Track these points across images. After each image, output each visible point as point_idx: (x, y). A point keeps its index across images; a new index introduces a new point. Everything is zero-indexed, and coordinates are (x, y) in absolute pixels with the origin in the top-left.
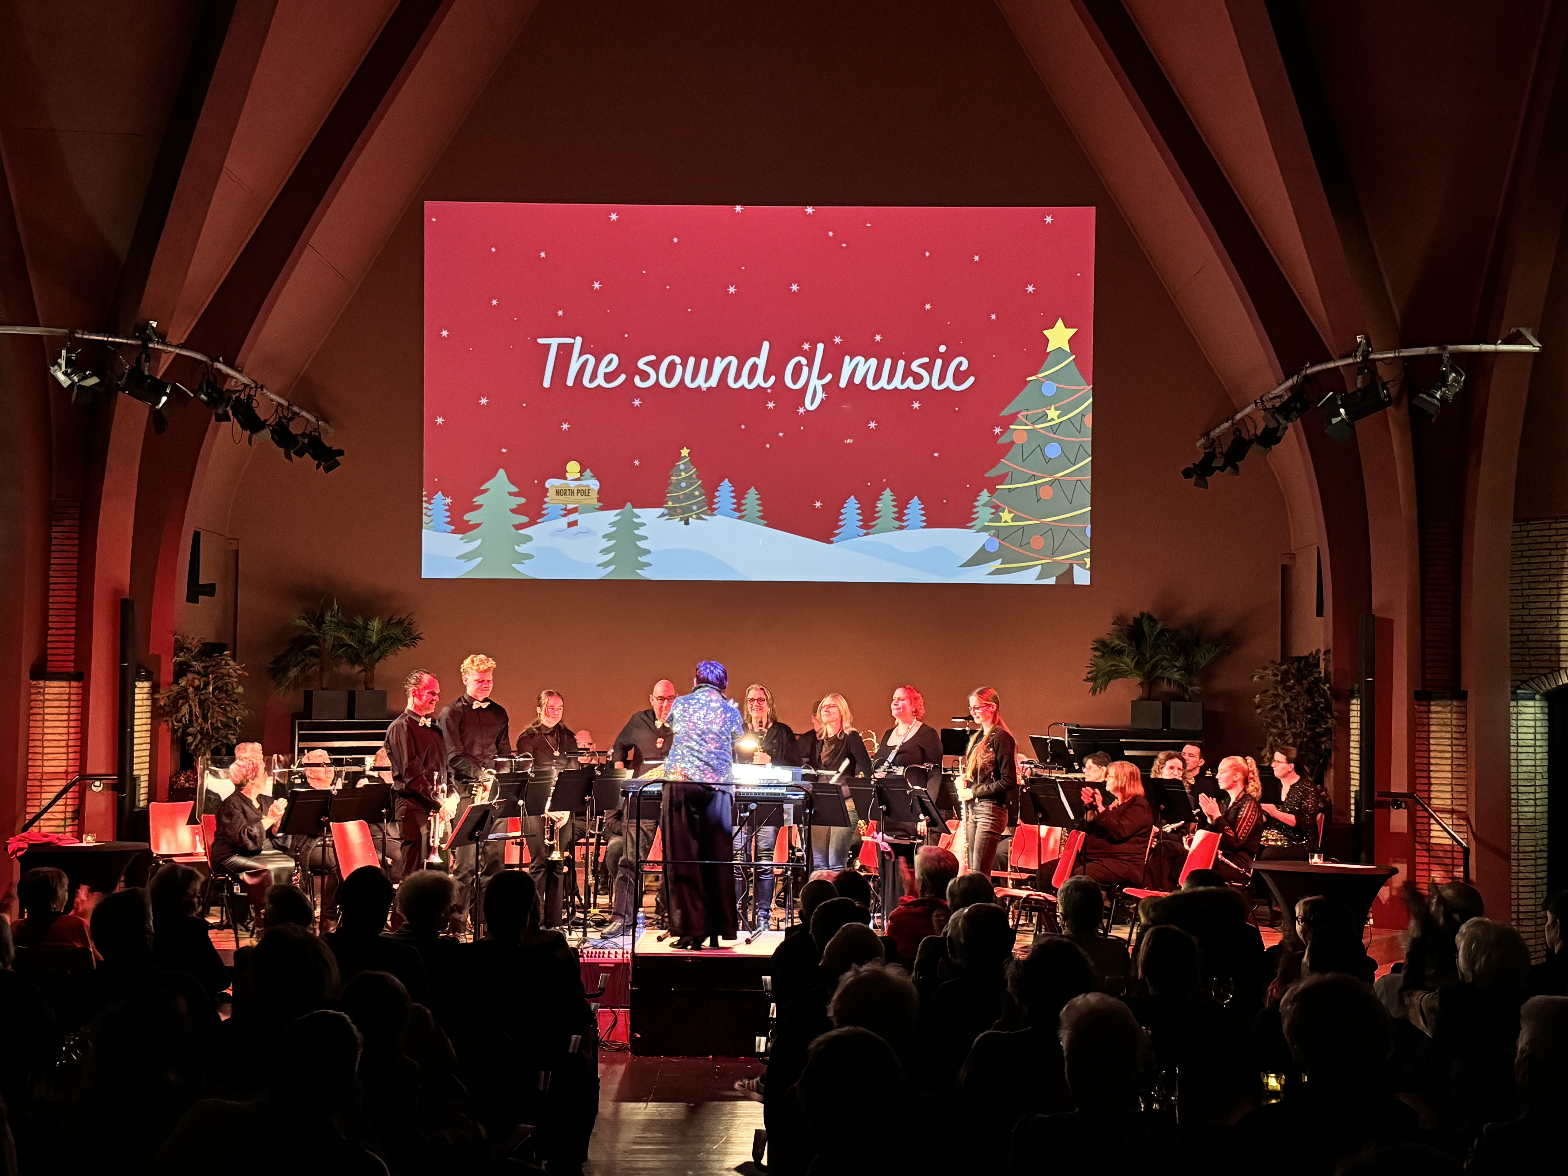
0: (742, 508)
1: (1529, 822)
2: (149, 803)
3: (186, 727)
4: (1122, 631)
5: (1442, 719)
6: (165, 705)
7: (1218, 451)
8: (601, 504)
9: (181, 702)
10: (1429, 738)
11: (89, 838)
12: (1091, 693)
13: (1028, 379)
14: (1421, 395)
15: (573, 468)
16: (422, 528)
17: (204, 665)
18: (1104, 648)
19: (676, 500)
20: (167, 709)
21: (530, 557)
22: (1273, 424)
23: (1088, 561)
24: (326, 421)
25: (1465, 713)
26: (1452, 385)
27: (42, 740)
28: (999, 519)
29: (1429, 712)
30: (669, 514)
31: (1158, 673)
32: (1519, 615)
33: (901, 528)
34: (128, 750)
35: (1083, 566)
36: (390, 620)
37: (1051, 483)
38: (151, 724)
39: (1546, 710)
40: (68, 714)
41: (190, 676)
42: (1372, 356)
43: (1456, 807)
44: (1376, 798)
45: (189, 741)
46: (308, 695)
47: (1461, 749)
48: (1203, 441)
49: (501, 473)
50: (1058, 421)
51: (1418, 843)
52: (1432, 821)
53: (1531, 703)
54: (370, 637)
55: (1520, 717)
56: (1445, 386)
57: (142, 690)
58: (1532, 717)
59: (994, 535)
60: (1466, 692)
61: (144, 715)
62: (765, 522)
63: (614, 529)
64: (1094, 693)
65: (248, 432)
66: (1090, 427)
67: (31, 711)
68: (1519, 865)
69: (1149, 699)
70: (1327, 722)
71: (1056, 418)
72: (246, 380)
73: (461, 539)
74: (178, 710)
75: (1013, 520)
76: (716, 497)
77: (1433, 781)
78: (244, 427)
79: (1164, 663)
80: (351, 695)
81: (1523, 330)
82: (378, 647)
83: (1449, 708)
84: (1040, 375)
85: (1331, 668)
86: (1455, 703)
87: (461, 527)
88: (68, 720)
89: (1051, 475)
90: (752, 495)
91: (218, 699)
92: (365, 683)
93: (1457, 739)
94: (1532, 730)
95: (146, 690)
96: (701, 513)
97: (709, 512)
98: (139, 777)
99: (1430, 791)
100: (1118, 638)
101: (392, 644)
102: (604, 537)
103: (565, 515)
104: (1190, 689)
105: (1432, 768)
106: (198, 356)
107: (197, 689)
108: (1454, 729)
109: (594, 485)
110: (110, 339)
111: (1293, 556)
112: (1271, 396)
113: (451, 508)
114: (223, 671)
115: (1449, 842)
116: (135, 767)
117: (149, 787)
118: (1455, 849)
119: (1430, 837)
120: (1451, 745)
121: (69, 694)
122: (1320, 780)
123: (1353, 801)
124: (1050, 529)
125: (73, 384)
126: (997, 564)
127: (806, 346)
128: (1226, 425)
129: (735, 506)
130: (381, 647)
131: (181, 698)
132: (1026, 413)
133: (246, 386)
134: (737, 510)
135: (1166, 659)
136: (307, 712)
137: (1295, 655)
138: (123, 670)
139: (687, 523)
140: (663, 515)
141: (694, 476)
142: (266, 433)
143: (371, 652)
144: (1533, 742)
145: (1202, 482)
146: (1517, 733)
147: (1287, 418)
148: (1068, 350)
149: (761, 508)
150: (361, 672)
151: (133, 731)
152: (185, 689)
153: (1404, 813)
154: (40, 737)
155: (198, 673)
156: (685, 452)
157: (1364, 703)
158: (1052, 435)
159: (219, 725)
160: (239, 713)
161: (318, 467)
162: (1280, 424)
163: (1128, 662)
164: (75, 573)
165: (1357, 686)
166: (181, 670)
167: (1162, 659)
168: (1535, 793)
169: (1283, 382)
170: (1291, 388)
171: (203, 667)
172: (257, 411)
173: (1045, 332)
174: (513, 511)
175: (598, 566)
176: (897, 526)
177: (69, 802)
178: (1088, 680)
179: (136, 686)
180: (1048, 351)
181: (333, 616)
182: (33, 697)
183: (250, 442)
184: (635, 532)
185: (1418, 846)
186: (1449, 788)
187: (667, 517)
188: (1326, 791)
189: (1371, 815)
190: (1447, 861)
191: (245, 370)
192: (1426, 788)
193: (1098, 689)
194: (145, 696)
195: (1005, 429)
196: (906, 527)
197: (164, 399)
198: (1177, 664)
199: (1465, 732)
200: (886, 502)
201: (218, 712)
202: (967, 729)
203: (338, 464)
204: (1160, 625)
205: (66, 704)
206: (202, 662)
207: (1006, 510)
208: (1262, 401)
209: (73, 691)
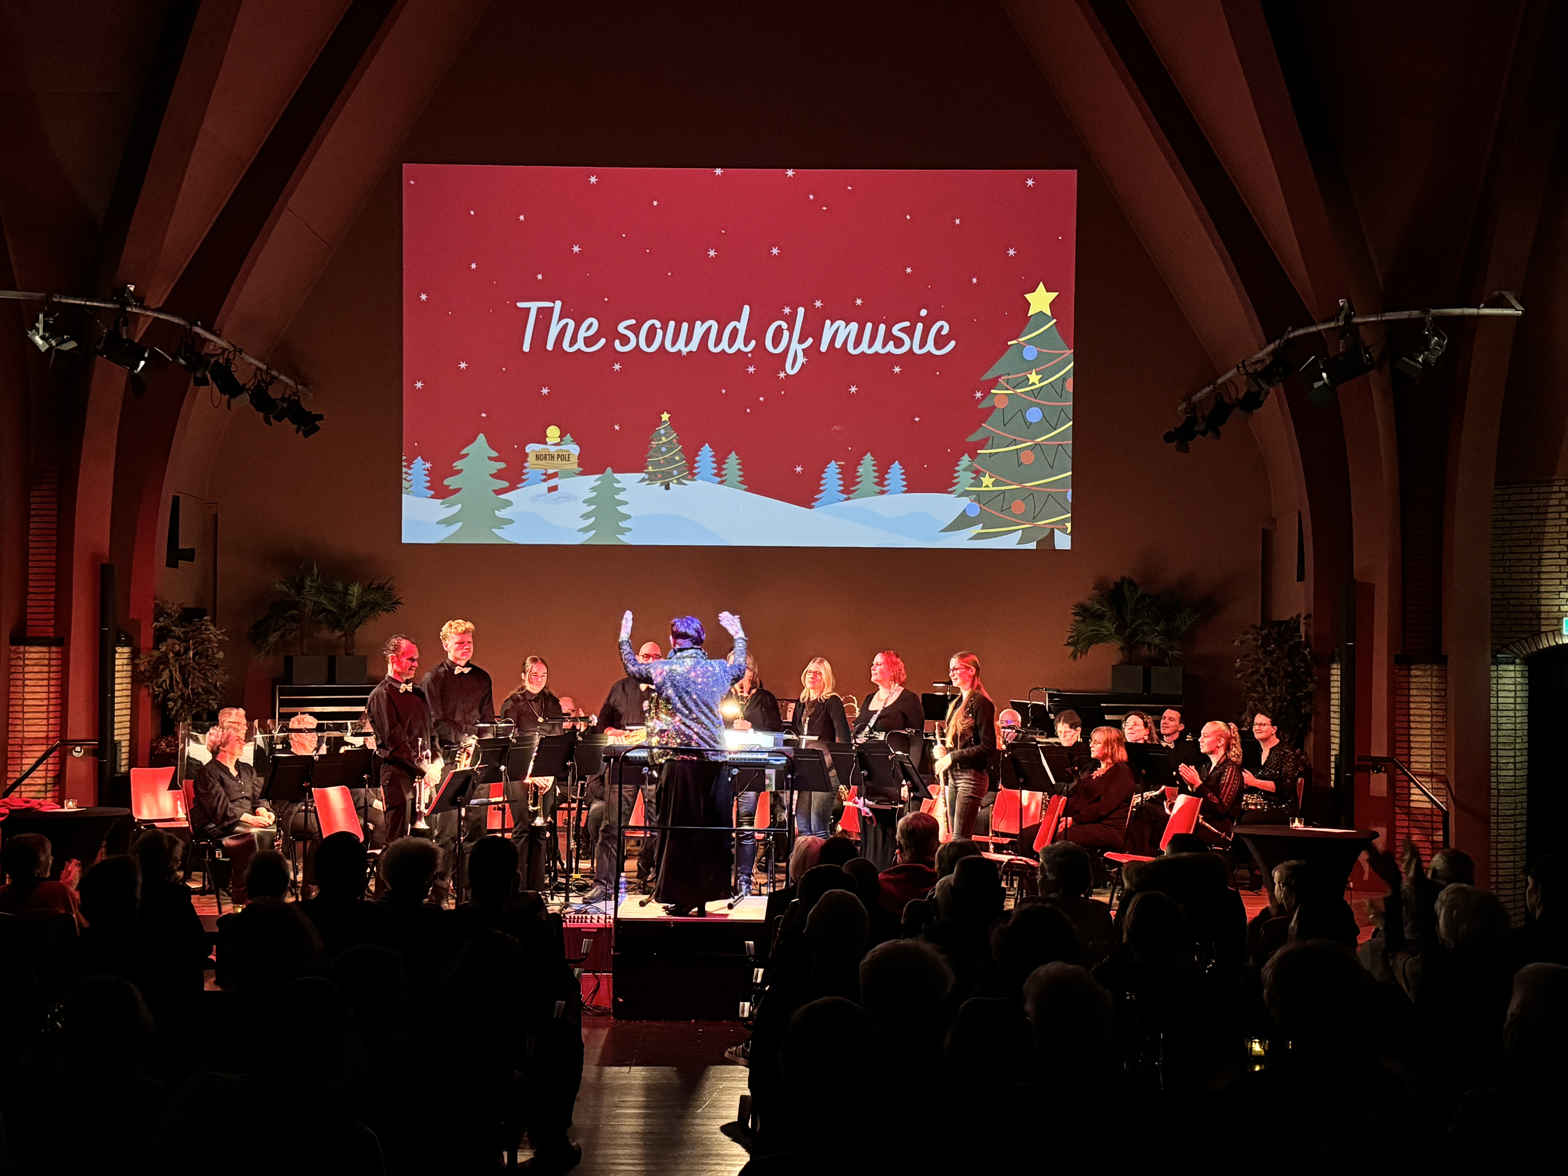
0: (723, 473)
1: (1508, 786)
2: (130, 768)
3: (166, 692)
4: (1102, 595)
5: (1422, 683)
6: (145, 670)
7: (1199, 416)
8: (581, 469)
9: (161, 667)
10: (1409, 702)
11: (70, 804)
12: (1072, 659)
13: (1009, 343)
14: (1403, 358)
15: (553, 432)
16: (401, 493)
17: (183, 630)
18: (1084, 612)
19: (657, 464)
20: (147, 674)
21: (510, 522)
22: (1255, 389)
23: (1069, 525)
24: (305, 385)
25: (1446, 677)
26: (1435, 349)
27: (23, 705)
28: (980, 484)
29: (1409, 676)
30: (650, 479)
31: (1138, 638)
32: (1500, 579)
33: (882, 493)
34: (109, 717)
35: (1064, 531)
36: (370, 585)
37: (1032, 448)
38: (131, 689)
39: (1527, 674)
40: (49, 679)
41: (170, 641)
42: (1356, 320)
43: (1435, 771)
44: (1356, 762)
45: (170, 706)
46: (289, 661)
47: (1441, 713)
48: (1184, 405)
49: (481, 437)
50: (1038, 385)
51: (1398, 807)
52: (1412, 785)
53: (1512, 667)
54: (350, 602)
55: (1500, 681)
56: (1428, 350)
57: (122, 656)
58: (1512, 681)
59: (975, 500)
60: (1446, 657)
61: (125, 680)
62: (746, 487)
63: (595, 493)
64: (1075, 657)
65: (227, 396)
66: (1072, 391)
67: (11, 677)
68: (1498, 829)
69: (1129, 663)
70: (1308, 687)
71: (1037, 382)
72: (224, 344)
73: (441, 504)
74: (159, 675)
75: (994, 484)
76: (696, 462)
77: (1412, 745)
78: (222, 391)
79: (1145, 628)
80: (332, 661)
81: (1506, 293)
82: (358, 612)
83: (1430, 672)
84: (1021, 340)
85: (1311, 632)
86: (1435, 667)
87: (440, 491)
88: (49, 685)
89: (1032, 439)
90: (733, 460)
91: (199, 664)
92: (345, 649)
93: (1436, 703)
94: (1512, 694)
95: (126, 656)
96: (682, 477)
97: (690, 477)
98: (120, 742)
99: (1409, 755)
100: (1099, 602)
101: (372, 609)
102: (584, 502)
103: (545, 480)
104: (1170, 653)
105: (1412, 732)
106: (176, 320)
107: (177, 654)
108: (1434, 694)
109: (574, 449)
110: (87, 303)
111: (1274, 520)
112: (1253, 361)
113: (431, 473)
114: (204, 636)
115: (1429, 806)
116: (116, 732)
117: (130, 752)
118: (1435, 813)
119: (1409, 801)
120: (1431, 709)
121: (50, 659)
122: (1300, 744)
123: (1333, 765)
124: (1031, 493)
125: (51, 347)
126: (977, 529)
127: (787, 310)
128: (1207, 389)
129: (716, 471)
130: (361, 612)
131: (161, 663)
132: (1009, 377)
133: (224, 350)
134: (718, 475)
135: (1146, 623)
136: (287, 676)
137: (1275, 619)
138: (103, 635)
139: (667, 487)
140: (643, 480)
141: (675, 441)
142: (245, 398)
143: (352, 617)
144: (1513, 706)
145: (1183, 447)
146: (1498, 697)
147: (1269, 383)
148: (1049, 313)
149: (741, 473)
150: (341, 637)
151: (113, 697)
152: (165, 654)
153: (1384, 776)
154: (20, 702)
155: (179, 638)
156: (665, 417)
157: (1344, 667)
158: (1034, 400)
159: (200, 690)
160: (220, 679)
161: (297, 431)
162: (1262, 388)
163: (1109, 626)
164: (55, 538)
165: (1337, 650)
166: (161, 635)
167: (1142, 624)
168: (1515, 757)
169: (1265, 347)
170: (1273, 352)
171: (183, 632)
172: (236, 375)
173: (1026, 296)
174: (492, 476)
175: (580, 530)
176: (878, 491)
177: (50, 767)
178: (1069, 644)
179: (116, 652)
180: (1029, 315)
181: (313, 581)
182: (13, 662)
183: (229, 407)
184: (616, 496)
185: (1397, 810)
186: (1429, 752)
187: (648, 482)
188: (1306, 754)
189: (1352, 778)
190: (1427, 825)
191: (224, 333)
192: (1405, 751)
193: (1079, 654)
194: (125, 661)
195: (986, 393)
196: (888, 491)
197: (142, 363)
198: (1158, 628)
199: (1445, 696)
200: (867, 466)
201: (198, 677)
202: (948, 693)
203: (317, 429)
204: (1140, 592)
205: (45, 669)
206: (182, 627)
207: (987, 475)
208: (1244, 366)
209: (53, 656)
